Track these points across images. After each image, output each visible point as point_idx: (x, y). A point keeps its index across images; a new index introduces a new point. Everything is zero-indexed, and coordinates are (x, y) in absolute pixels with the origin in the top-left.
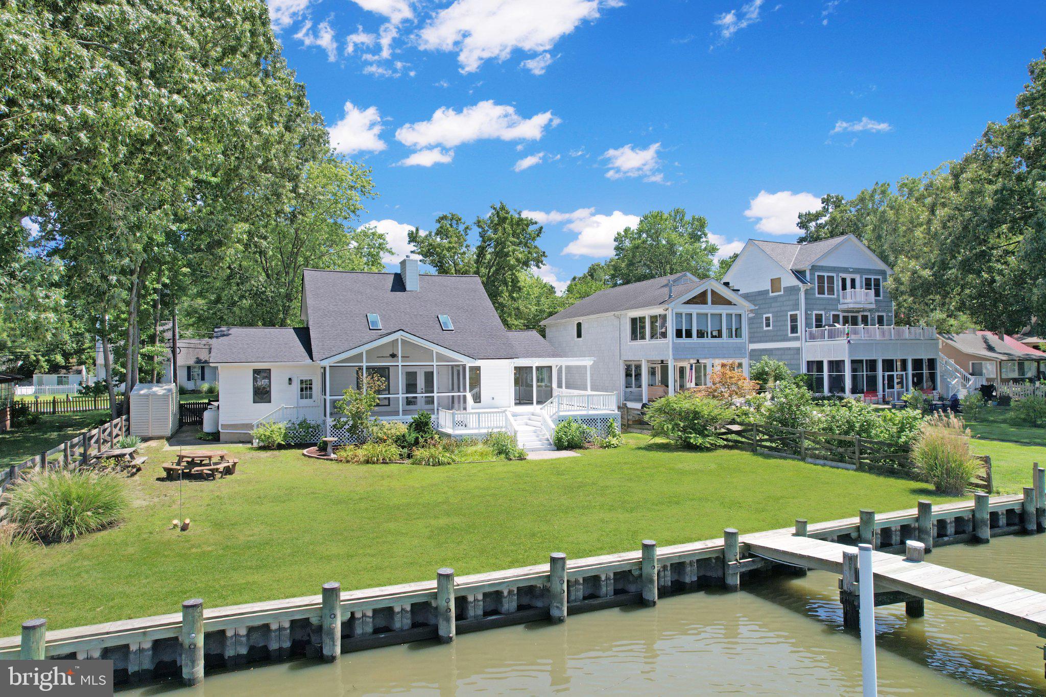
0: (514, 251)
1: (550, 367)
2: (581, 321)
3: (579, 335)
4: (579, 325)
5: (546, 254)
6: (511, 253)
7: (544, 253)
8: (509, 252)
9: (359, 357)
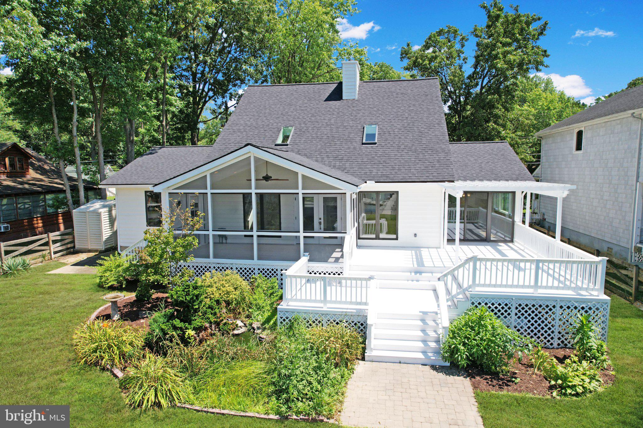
0: (505, 54)
1: (514, 193)
2: (583, 129)
3: (579, 147)
4: (580, 134)
5: (548, 53)
6: (501, 56)
7: (545, 51)
8: (498, 53)
9: (201, 182)
